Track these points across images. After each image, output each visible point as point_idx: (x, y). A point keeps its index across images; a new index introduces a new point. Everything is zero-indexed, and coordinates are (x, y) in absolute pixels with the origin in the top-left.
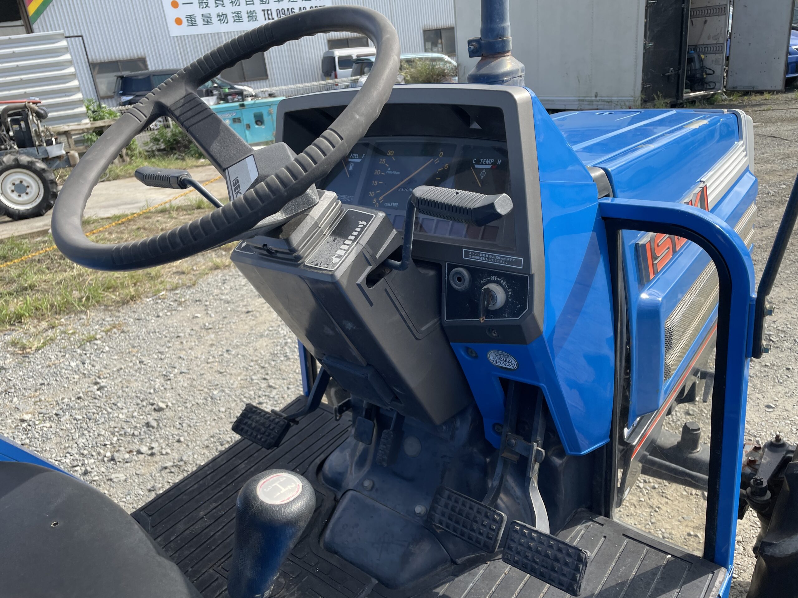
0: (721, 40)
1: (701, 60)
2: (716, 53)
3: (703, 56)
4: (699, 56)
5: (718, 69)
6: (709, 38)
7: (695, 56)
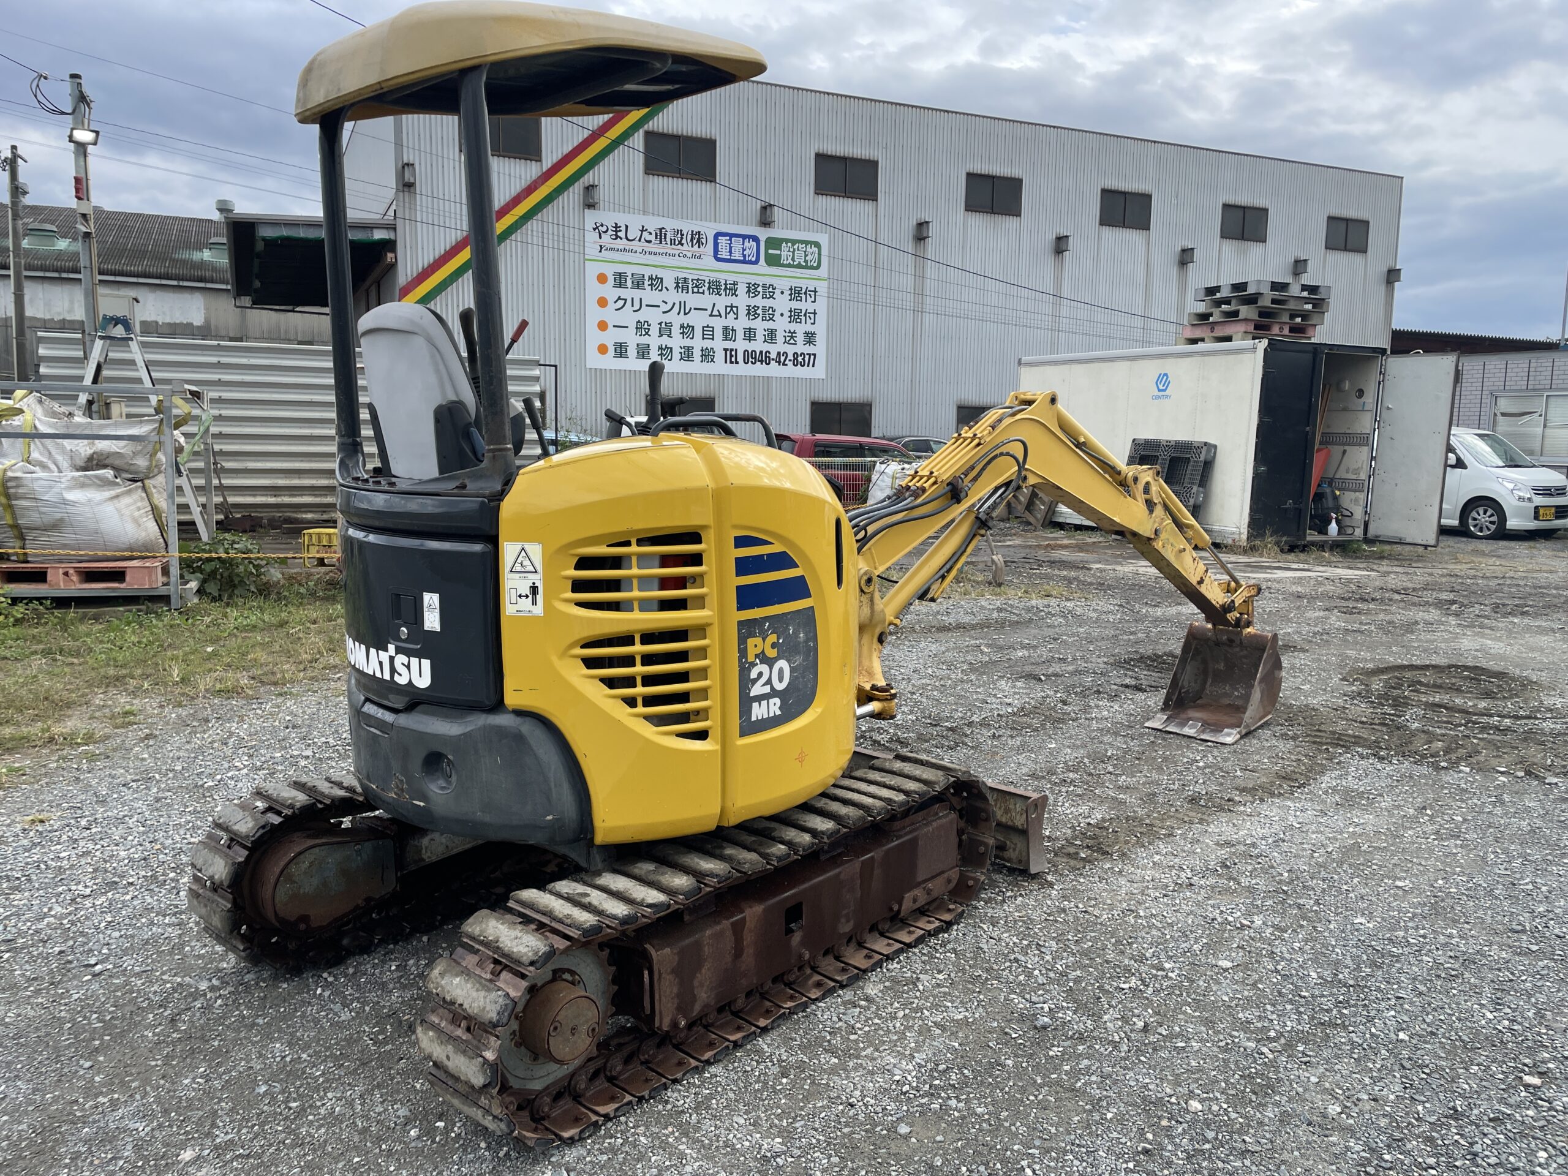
0: (1363, 476)
1: (1336, 498)
2: (1355, 491)
3: (1338, 493)
4: (1333, 493)
5: (1358, 513)
6: (1347, 472)
7: (1328, 490)
